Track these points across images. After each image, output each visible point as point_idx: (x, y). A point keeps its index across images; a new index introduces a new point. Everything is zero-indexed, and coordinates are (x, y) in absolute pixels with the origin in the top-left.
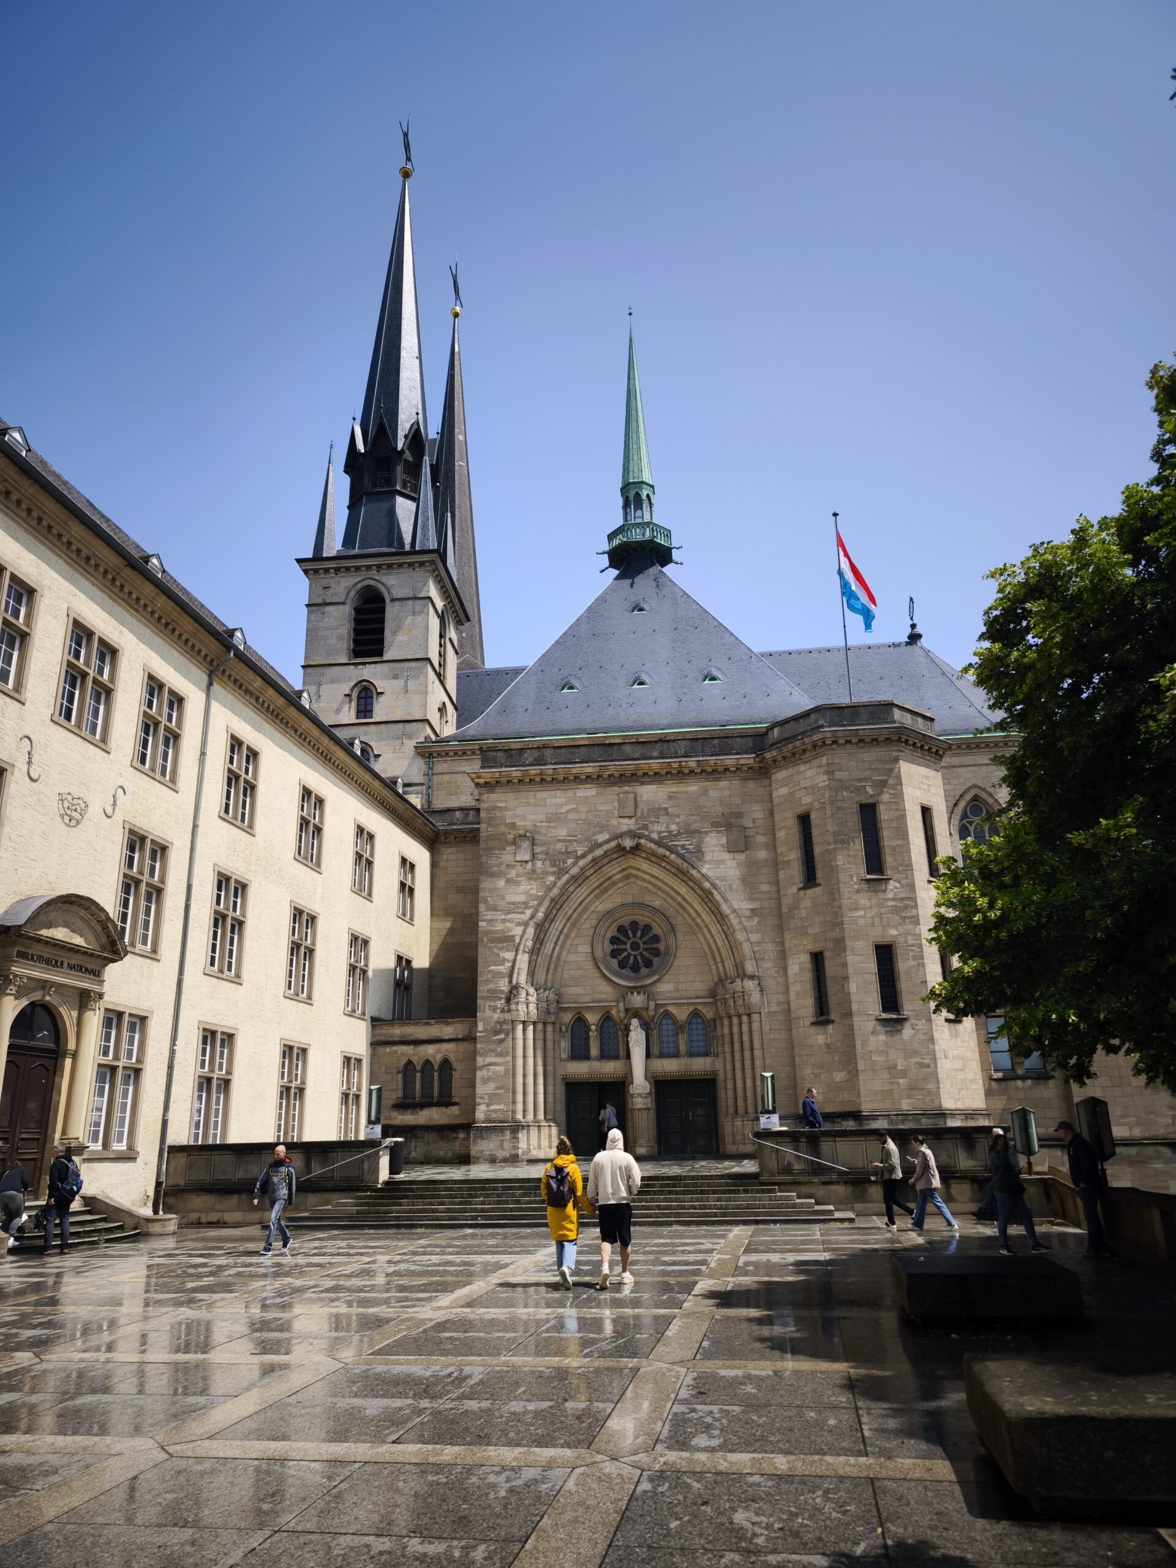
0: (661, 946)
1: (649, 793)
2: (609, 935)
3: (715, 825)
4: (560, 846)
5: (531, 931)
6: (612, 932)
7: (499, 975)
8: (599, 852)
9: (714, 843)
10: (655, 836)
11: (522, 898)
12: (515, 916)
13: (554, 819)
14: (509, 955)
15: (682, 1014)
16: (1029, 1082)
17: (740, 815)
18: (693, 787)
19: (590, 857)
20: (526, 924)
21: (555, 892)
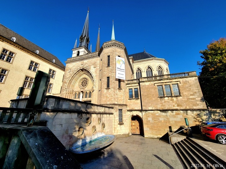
0: (87, 83)
1: (85, 61)
2: (81, 82)
3: (93, 64)
4: (74, 70)
5: (69, 81)
6: (82, 81)
7: (64, 87)
8: (78, 70)
9: (92, 67)
10: (85, 67)
11: (68, 77)
12: (67, 79)
13: (73, 66)
14: (66, 84)
15: (88, 92)
16: (135, 100)
17: (96, 62)
18: (91, 60)
19: (77, 71)
20: (68, 80)
21: (72, 76)
